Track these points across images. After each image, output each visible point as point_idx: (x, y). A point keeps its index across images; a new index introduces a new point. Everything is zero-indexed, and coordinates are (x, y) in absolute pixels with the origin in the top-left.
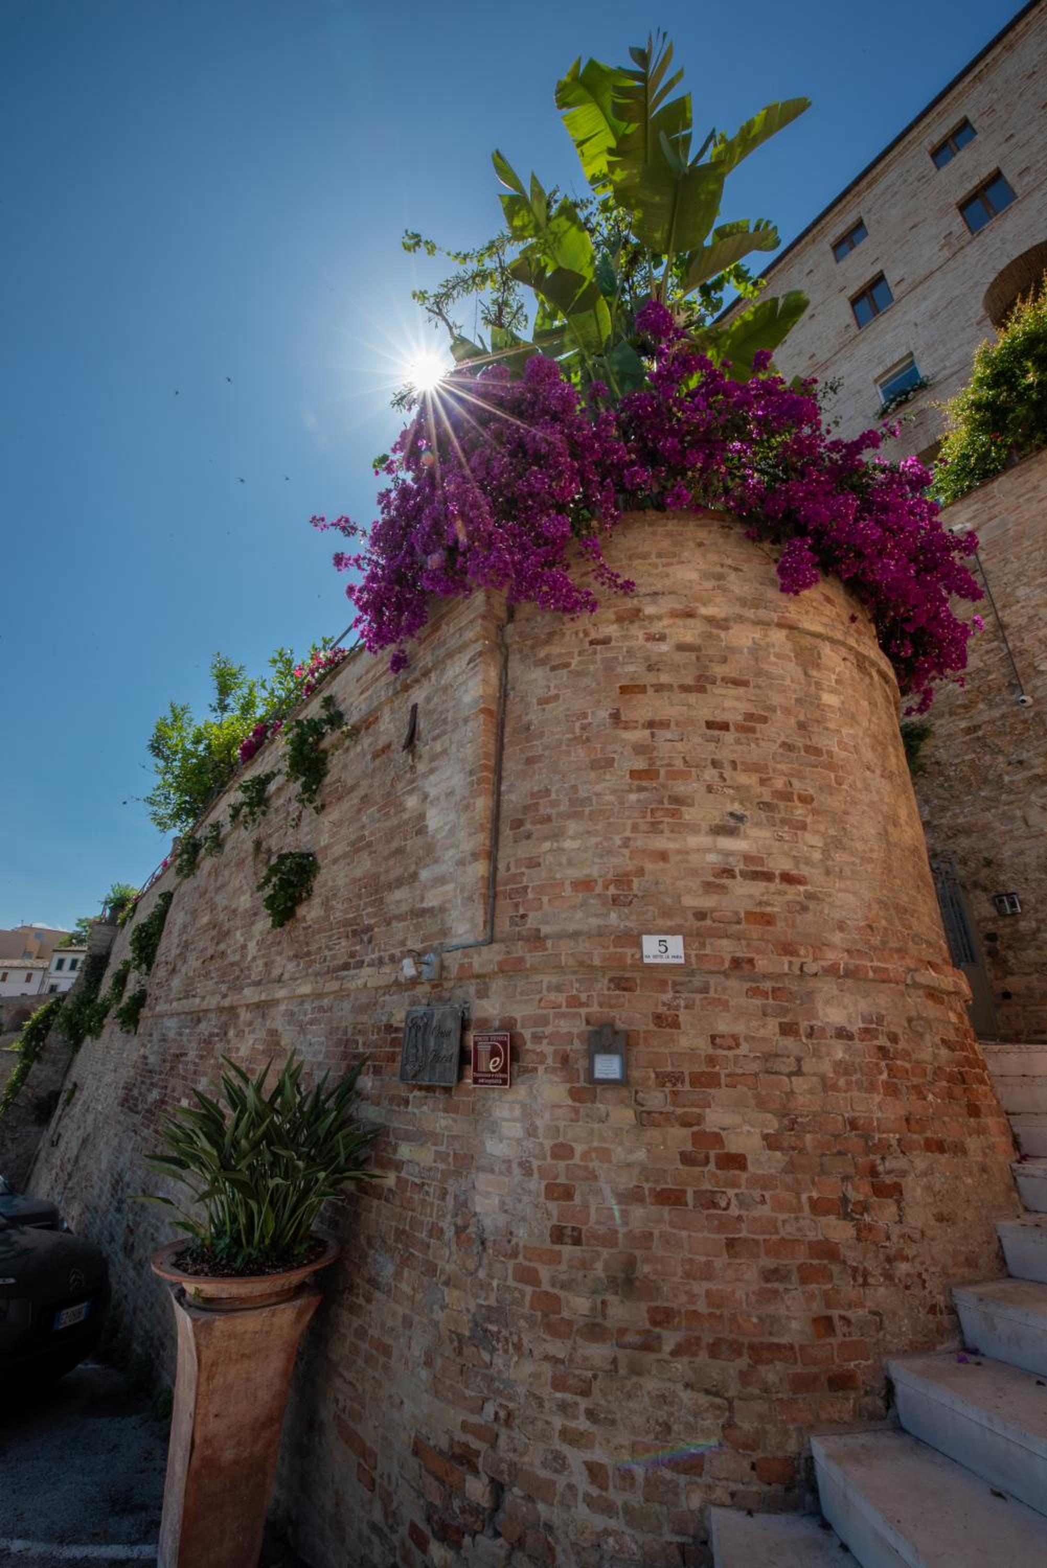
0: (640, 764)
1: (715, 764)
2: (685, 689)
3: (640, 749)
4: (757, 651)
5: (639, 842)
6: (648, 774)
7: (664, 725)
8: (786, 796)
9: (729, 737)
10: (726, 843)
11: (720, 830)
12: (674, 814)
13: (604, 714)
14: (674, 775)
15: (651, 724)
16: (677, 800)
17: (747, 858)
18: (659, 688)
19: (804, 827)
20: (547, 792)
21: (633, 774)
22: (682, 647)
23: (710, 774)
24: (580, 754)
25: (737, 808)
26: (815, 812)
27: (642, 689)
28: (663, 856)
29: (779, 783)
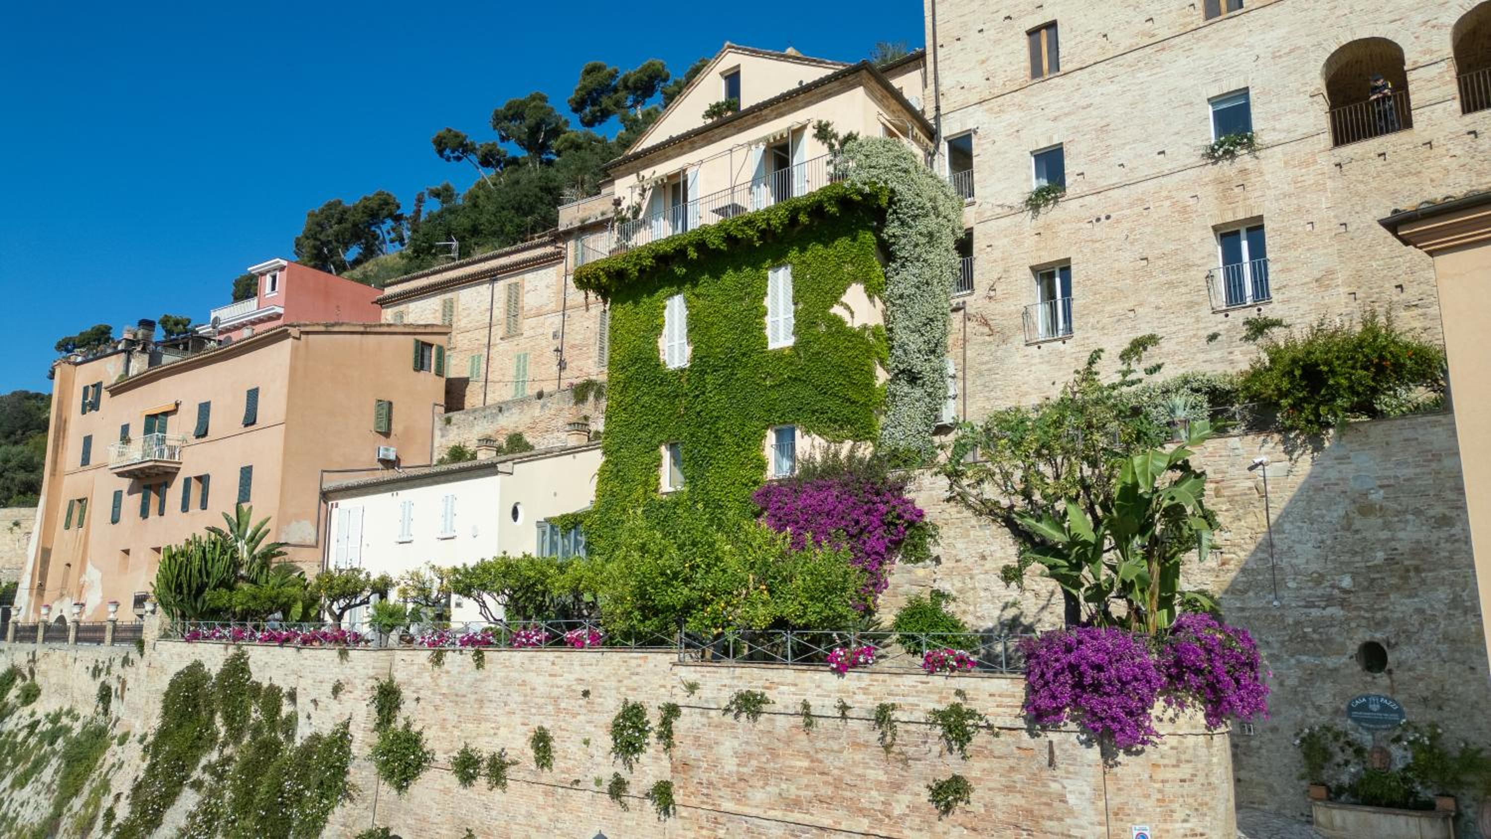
0: (1160, 796)
1: (1183, 796)
2: (1173, 766)
3: (1160, 791)
4: (1195, 748)
5: (1161, 826)
6: (1163, 801)
7: (1167, 781)
8: (1201, 804)
9: (1186, 784)
10: (1186, 825)
11: (1185, 821)
12: (1171, 816)
13: (1146, 776)
14: (1171, 801)
15: (1163, 781)
16: (1172, 811)
17: (1192, 830)
18: (1165, 766)
19: (1205, 815)
20: (1127, 803)
21: (1158, 800)
22: (1172, 748)
23: (1181, 800)
24: (1138, 790)
25: (1188, 812)
26: (1210, 809)
27: (1159, 766)
28: (1168, 831)
29: (1199, 800)
